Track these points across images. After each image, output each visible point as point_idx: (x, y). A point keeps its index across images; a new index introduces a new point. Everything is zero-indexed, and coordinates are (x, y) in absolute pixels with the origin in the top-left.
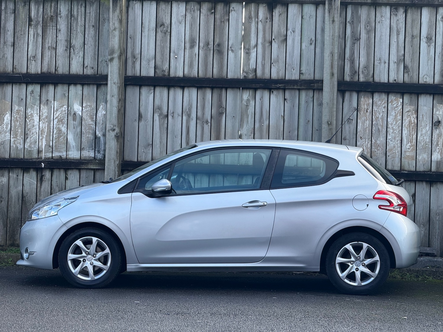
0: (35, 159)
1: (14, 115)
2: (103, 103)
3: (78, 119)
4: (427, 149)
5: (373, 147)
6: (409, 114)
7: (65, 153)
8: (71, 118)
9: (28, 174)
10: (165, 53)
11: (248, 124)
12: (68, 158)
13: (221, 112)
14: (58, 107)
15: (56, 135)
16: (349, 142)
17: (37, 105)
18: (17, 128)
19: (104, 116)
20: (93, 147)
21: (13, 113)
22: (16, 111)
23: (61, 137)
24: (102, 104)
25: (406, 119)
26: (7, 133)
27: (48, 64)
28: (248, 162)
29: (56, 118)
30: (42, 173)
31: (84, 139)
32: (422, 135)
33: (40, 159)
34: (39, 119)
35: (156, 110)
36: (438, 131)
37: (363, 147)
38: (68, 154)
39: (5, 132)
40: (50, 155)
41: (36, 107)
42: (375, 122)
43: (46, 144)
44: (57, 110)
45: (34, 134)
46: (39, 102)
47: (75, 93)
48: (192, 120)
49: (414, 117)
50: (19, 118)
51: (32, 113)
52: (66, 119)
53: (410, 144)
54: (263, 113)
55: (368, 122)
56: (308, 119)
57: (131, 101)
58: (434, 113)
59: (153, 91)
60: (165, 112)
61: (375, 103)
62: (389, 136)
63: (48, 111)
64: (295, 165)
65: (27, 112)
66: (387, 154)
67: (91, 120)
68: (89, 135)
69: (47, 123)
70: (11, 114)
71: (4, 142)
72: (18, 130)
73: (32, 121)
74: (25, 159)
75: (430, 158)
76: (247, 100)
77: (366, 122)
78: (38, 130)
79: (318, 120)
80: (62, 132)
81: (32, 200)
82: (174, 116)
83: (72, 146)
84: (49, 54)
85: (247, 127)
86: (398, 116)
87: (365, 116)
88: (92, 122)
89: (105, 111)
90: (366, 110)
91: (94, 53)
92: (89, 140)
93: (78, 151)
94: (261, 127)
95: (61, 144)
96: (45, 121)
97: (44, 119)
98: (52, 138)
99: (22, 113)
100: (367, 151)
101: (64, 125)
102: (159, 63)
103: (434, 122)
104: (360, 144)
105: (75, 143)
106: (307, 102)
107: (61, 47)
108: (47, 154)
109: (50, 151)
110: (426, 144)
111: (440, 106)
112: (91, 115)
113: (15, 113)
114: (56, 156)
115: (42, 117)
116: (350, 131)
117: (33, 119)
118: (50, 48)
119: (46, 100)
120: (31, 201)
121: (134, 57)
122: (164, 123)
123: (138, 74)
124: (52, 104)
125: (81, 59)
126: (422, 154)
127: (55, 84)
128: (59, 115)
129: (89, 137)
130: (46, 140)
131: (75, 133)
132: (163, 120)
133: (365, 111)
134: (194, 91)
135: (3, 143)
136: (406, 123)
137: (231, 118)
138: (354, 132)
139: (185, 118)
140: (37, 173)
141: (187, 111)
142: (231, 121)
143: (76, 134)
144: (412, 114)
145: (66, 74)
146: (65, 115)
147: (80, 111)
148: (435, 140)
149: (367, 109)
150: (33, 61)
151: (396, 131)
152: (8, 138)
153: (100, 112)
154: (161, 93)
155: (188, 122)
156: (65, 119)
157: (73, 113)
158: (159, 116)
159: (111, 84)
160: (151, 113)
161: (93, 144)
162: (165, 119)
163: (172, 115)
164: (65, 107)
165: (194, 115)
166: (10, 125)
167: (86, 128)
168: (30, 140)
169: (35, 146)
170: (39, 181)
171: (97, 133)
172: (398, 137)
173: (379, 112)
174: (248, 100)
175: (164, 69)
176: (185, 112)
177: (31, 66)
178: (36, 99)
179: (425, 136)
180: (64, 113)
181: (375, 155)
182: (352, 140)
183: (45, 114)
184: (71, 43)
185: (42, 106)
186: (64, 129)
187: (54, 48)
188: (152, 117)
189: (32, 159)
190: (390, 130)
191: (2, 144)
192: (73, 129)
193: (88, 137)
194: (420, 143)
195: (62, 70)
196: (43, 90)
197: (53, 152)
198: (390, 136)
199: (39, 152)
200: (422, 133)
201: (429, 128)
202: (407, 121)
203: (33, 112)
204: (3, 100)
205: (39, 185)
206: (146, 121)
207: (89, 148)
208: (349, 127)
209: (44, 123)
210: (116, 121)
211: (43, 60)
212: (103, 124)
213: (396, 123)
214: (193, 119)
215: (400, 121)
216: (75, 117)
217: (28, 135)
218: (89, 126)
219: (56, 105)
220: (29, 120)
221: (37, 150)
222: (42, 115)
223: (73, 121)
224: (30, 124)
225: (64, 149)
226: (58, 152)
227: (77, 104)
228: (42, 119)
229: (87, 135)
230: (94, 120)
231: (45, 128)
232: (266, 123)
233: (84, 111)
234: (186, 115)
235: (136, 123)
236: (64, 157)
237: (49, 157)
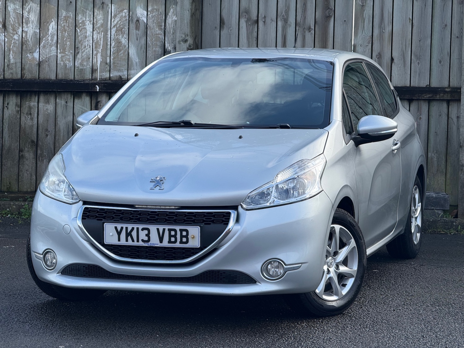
0: (88, 81)
1: (62, 23)
2: (174, 6)
3: (142, 27)
7: (126, 73)
8: (132, 26)
9: (80, 100)
11: (364, 31)
13: (328, 15)
14: (117, 12)
15: (115, 49)
17: (90, 9)
18: (65, 40)
19: (175, 23)
21: (59, 21)
22: (63, 18)
23: (120, 51)
24: (173, 8)
26: (52, 46)
29: (114, 27)
30: (97, 99)
31: (150, 54)
33: (94, 80)
34: (92, 27)
35: (242, 13)
38: (130, 74)
39: (50, 45)
40: (107, 75)
41: (89, 13)
43: (101, 60)
44: (115, 16)
45: (86, 48)
46: (93, 5)
48: (289, 27)
50: (68, 27)
51: (83, 21)
52: (127, 28)
54: (384, 15)
56: (445, 22)
57: (210, 3)
60: (254, 16)
63: (104, 18)
64: (427, 85)
65: (77, 18)
67: (159, 28)
69: (102, 33)
70: (57, 22)
71: (49, 58)
72: (66, 43)
73: (83, 31)
74: (76, 80)
78: (92, 42)
79: (459, 23)
80: (121, 44)
82: (266, 22)
83: (134, 62)
85: (363, 34)
88: (160, 31)
89: (176, 16)
92: (156, 55)
94: (381, 34)
95: (121, 61)
96: (100, 31)
97: (99, 28)
98: (109, 53)
99: (71, 21)
101: (124, 36)
105: (138, 59)
108: (104, 74)
109: (107, 70)
112: (159, 22)
113: (62, 20)
114: (114, 76)
115: (97, 25)
117: (85, 28)
119: (102, 2)
122: (252, 31)
124: (109, 8)
128: (118, 22)
129: (156, 51)
130: (102, 56)
131: (138, 46)
132: (252, 27)
135: (48, 60)
137: (341, 23)
139: (280, 24)
140: (91, 98)
141: (283, 15)
142: (342, 27)
143: (140, 47)
146: (125, 22)
147: (145, 17)
152: (55, 54)
153: (170, 18)
155: (284, 29)
156: (126, 28)
157: (135, 20)
158: (247, 22)
160: (236, 18)
162: (255, 25)
163: (264, 20)
164: (125, 12)
166: (56, 36)
167: (152, 39)
168: (82, 55)
169: (88, 63)
170: (94, 109)
171: (167, 45)
176: (280, 16)
178: (89, 1)
180: (124, 19)
183: (101, 22)
185: (96, 11)
186: (124, 41)
188: (237, 23)
189: (84, 80)
191: (46, 61)
192: (136, 40)
193: (154, 50)
197: (111, 70)
199: (93, 71)
203: (84, 19)
204: (48, 4)
206: (230, 29)
209: (99, 32)
210: (189, 29)
212: (174, 33)
214: (291, 26)
216: (138, 25)
217: (79, 49)
218: (156, 37)
219: (114, 9)
220: (80, 29)
221: (90, 68)
222: (96, 23)
223: (136, 29)
224: (82, 35)
225: (125, 67)
226: (117, 71)
227: (141, 8)
228: (97, 28)
229: (154, 49)
230: (163, 28)
231: (101, 40)
232: (388, 29)
233: (149, 17)
234: (281, 20)
235: (217, 32)
236: (125, 77)
237: (106, 78)
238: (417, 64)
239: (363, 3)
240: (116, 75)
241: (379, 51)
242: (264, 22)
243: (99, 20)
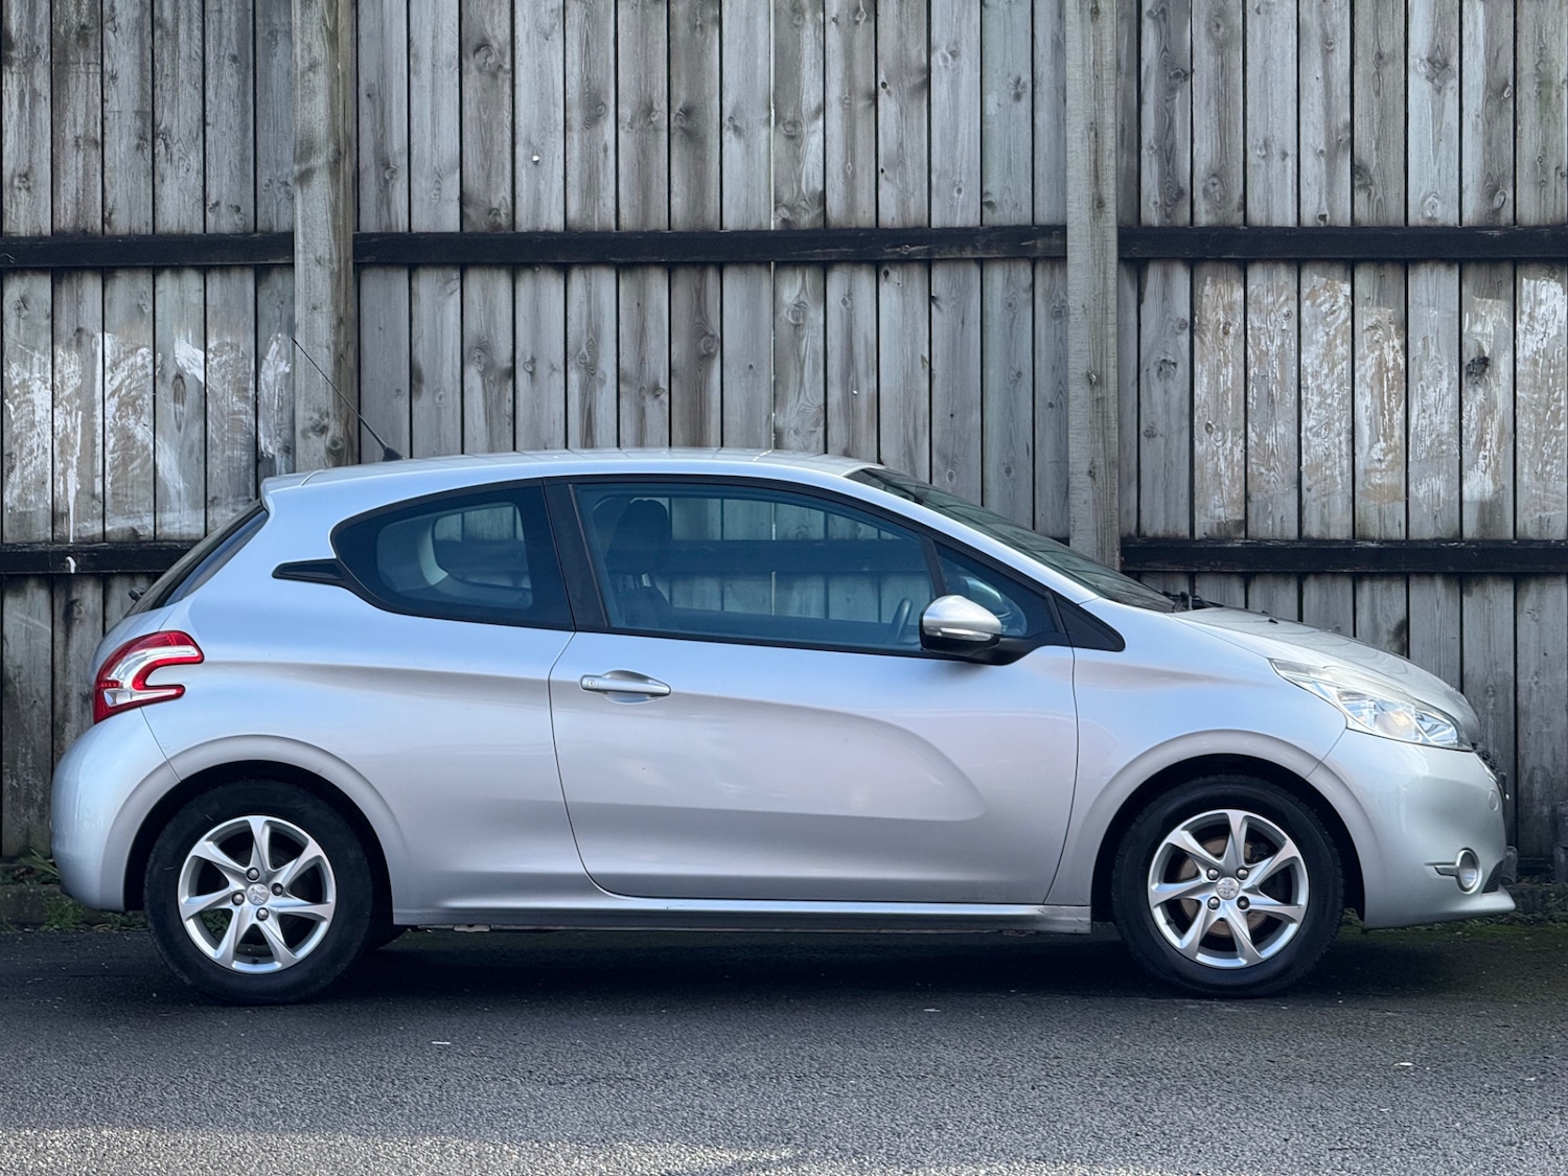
0: (44, 544)
2: (279, 335)
3: (192, 395)
4: (1444, 460)
5: (1253, 460)
6: (1375, 338)
7: (148, 520)
8: (165, 392)
9: (20, 599)
10: (495, 147)
11: (802, 393)
12: (162, 538)
13: (705, 352)
14: (119, 353)
15: (116, 455)
16: (1166, 445)
17: (42, 348)
19: (284, 381)
20: (248, 495)
23: (132, 463)
24: (277, 339)
25: (1368, 356)
27: (78, 199)
28: (806, 527)
29: (112, 395)
30: (68, 593)
31: (216, 467)
32: (1424, 411)
33: (59, 542)
34: (50, 398)
35: (470, 351)
36: (1480, 396)
37: (1216, 459)
38: (160, 523)
40: (96, 528)
41: (40, 358)
42: (1256, 369)
43: (79, 487)
44: (115, 365)
45: (35, 454)
46: (50, 336)
47: (177, 302)
48: (601, 385)
49: (1394, 347)
51: (24, 380)
52: (148, 397)
53: (1382, 444)
54: (854, 350)
55: (1230, 369)
56: (1017, 365)
57: (382, 325)
58: (1465, 330)
59: (458, 284)
60: (503, 358)
61: (1255, 303)
62: (1308, 416)
63: (84, 370)
65: (6, 374)
66: (1303, 482)
67: (239, 397)
68: (233, 450)
69: (80, 413)
73: (26, 409)
74: (7, 545)
75: (1457, 493)
76: (795, 305)
77: (1224, 371)
78: (50, 437)
79: (1053, 368)
80: (134, 442)
81: (37, 691)
82: (537, 374)
83: (172, 491)
84: (80, 166)
85: (801, 401)
86: (1336, 346)
87: (1220, 350)
88: (244, 405)
89: (288, 362)
90: (1221, 326)
91: (242, 155)
92: (234, 468)
93: (196, 508)
94: (849, 401)
95: (135, 487)
96: (74, 406)
97: (69, 399)
98: (100, 467)
100: (1233, 473)
101: (142, 419)
102: (474, 183)
103: (1466, 360)
104: (1207, 448)
105: (184, 480)
106: (1010, 305)
107: (121, 138)
108: (86, 524)
109: (97, 514)
110: (1441, 443)
111: (1485, 303)
112: (240, 379)
114: (118, 529)
115: (63, 390)
116: (1167, 405)
117: (31, 401)
118: (81, 142)
119: (75, 328)
120: (32, 696)
121: (384, 163)
122: (500, 399)
123: (402, 226)
124: (97, 344)
125: (193, 180)
126: (1427, 480)
127: (106, 273)
128: (123, 381)
129: (233, 457)
130: (79, 475)
131: (181, 447)
132: (497, 387)
133: (1221, 331)
134: (605, 280)
136: (1366, 368)
137: (741, 372)
138: (1181, 406)
139: (574, 377)
140: (52, 593)
141: (583, 354)
142: (743, 384)
143: (187, 450)
144: (1388, 338)
145: (143, 232)
147: (199, 367)
148: (1472, 425)
149: (1227, 324)
150: (24, 193)
151: (1333, 397)
153: (269, 367)
154: (490, 289)
155: (587, 392)
156: (146, 396)
157: (171, 374)
158: (483, 374)
159: (307, 265)
160: (454, 366)
161: (250, 484)
162: (507, 382)
163: (530, 369)
164: (142, 355)
165: (607, 366)
167: (222, 427)
168: (22, 474)
169: (40, 497)
170: (62, 622)
171: (263, 441)
172: (1340, 420)
173: (1269, 332)
174: (800, 307)
175: (495, 205)
176: (576, 356)
177: (14, 210)
178: (38, 326)
179: (1436, 413)
180: (140, 374)
181: (1260, 489)
182: (1175, 437)
183: (75, 381)
184: (157, 123)
185: (59, 352)
186: (142, 433)
187: (96, 142)
188: (458, 377)
189: (30, 543)
190: (1312, 395)
192: (176, 430)
193: (229, 457)
194: (1420, 439)
195: (128, 220)
196: (61, 293)
197: (108, 514)
198: (1311, 416)
199: (56, 516)
200: (1425, 403)
201: (1450, 384)
202: (1369, 361)
205: (60, 636)
206: (438, 394)
207: (234, 497)
208: (1166, 392)
209: (71, 411)
210: (331, 398)
211: (58, 187)
212: (282, 409)
213: (1331, 370)
214: (605, 382)
215: (1346, 364)
216: (181, 387)
217: (15, 459)
218: (233, 419)
219: (112, 346)
220: (16, 404)
221: (48, 510)
222: (62, 386)
223: (175, 401)
224: (21, 418)
225: (147, 504)
226: (123, 515)
227: (188, 342)
228: (63, 398)
229: (228, 453)
230: (250, 395)
231: (75, 432)
232: (866, 387)
233: (211, 366)
234: (579, 367)
235: (403, 402)
236: (146, 533)
237: (93, 536)
238: (947, 478)
239: (797, 319)
240: (120, 526)
241: (844, 446)
242: (532, 374)
243: (68, 378)
